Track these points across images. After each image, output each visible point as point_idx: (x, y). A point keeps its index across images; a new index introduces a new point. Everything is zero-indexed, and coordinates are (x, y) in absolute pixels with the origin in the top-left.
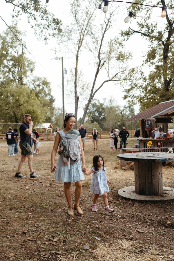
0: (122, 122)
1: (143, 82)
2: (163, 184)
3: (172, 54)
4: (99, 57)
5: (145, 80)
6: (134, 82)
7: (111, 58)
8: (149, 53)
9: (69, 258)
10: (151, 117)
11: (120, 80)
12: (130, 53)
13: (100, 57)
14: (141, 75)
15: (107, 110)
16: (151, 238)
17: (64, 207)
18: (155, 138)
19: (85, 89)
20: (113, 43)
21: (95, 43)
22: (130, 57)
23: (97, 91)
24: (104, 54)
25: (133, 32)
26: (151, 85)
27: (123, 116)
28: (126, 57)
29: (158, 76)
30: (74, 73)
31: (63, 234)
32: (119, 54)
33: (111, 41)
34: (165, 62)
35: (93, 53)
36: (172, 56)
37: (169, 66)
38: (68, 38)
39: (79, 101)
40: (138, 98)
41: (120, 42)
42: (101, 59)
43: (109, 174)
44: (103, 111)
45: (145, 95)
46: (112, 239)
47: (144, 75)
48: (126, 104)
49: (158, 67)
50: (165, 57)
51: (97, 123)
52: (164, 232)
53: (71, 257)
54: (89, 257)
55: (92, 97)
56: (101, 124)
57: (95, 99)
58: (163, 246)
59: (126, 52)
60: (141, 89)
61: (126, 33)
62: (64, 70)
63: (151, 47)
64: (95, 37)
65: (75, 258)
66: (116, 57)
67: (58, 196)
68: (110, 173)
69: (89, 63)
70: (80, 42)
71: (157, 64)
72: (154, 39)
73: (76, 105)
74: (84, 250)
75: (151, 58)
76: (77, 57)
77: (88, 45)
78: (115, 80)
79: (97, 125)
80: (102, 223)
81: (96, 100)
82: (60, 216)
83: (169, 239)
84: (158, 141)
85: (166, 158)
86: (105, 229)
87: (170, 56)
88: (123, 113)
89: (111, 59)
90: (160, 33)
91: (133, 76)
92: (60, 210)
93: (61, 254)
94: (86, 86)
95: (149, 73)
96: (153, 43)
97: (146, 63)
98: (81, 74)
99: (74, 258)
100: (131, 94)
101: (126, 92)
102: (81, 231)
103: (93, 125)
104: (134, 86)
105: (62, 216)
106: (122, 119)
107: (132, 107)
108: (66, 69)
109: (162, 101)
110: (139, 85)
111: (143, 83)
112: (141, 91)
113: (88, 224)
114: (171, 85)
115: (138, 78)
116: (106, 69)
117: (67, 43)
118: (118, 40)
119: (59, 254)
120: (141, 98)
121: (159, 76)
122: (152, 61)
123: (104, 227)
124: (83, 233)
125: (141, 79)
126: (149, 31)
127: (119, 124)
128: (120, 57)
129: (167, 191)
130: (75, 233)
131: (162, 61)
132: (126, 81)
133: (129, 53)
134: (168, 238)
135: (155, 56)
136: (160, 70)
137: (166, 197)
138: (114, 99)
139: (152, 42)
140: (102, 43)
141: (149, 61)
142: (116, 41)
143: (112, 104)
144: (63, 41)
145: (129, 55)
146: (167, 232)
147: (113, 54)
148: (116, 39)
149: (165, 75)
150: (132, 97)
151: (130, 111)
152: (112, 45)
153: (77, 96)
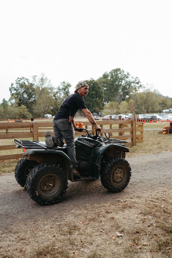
0: (56, 106)
15: (37, 92)
27: (56, 99)
44: (34, 92)
48: (61, 85)
51: (25, 107)
56: (30, 107)
88: (57, 96)
103: (21, 109)
106: (56, 102)
107: (67, 89)
127: (52, 108)
138: (46, 78)
143: (43, 84)
151: (64, 93)
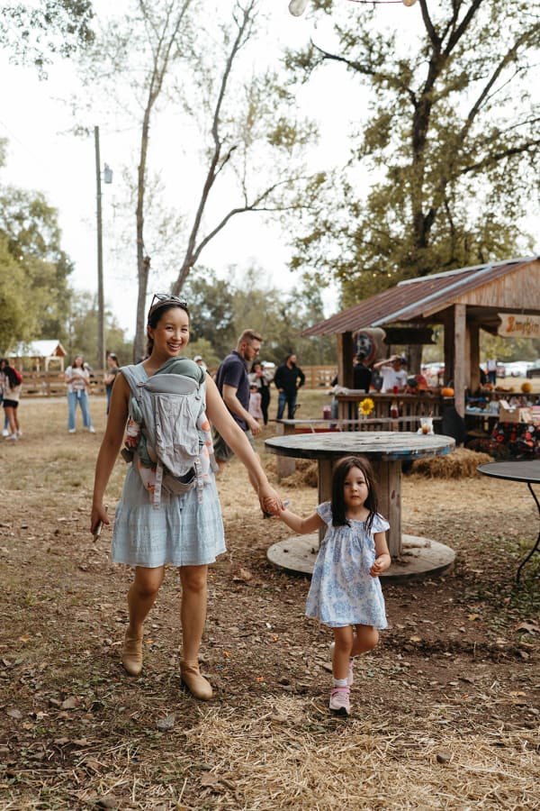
0: (285, 340)
1: (349, 218)
2: (403, 529)
3: (437, 134)
4: (215, 131)
5: (356, 209)
6: (323, 216)
7: (253, 138)
8: (370, 126)
9: (112, 757)
10: (373, 325)
11: (280, 209)
12: (311, 126)
13: (219, 134)
14: (346, 194)
15: (238, 303)
16: (361, 686)
17: (98, 602)
18: (383, 391)
19: (169, 232)
20: (259, 90)
21: (204, 87)
22: (313, 136)
23: (206, 240)
24: (231, 124)
25: (324, 58)
26: (373, 226)
27: (287, 322)
28: (298, 137)
29: (396, 201)
30: (136, 182)
31: (93, 685)
32: (279, 127)
33: (254, 83)
34: (418, 158)
35: (197, 120)
36: (438, 141)
37: (428, 169)
38: (117, 65)
39: (150, 271)
40: (334, 267)
41: (284, 88)
42: (221, 140)
43: (242, 499)
44: (227, 305)
45: (356, 259)
46: (246, 695)
47: (355, 195)
48: (299, 284)
49: (395, 173)
50: (419, 142)
51: (209, 343)
52: (400, 669)
53: (117, 753)
54: (174, 751)
55: (191, 259)
56: (219, 344)
57: (202, 267)
58: (395, 709)
59: (301, 119)
60: (344, 240)
61: (300, 58)
62: (102, 169)
63: (376, 108)
64: (204, 68)
65: (131, 755)
66: (269, 136)
67: (81, 569)
68: (244, 496)
69: (184, 152)
70: (153, 79)
71: (393, 162)
72: (385, 83)
73: (140, 283)
74: (160, 730)
75: (376, 142)
76: (146, 129)
77: (182, 93)
78: (265, 209)
79: (207, 348)
80: (217, 649)
81: (205, 271)
82: (83, 630)
83: (413, 686)
84: (393, 398)
85: (414, 449)
86: (225, 665)
87: (433, 140)
88: (290, 313)
89: (252, 141)
90: (403, 65)
91: (320, 197)
92: (87, 612)
93: (86, 746)
94: (173, 223)
95: (370, 191)
96: (383, 96)
97: (360, 158)
98: (158, 186)
99: (126, 755)
100: (312, 252)
101: (298, 246)
102: (151, 674)
103: (197, 348)
104: (323, 230)
105: (92, 629)
106: (286, 330)
107: (316, 293)
108: (110, 168)
109: (407, 276)
110: (338, 227)
111: (351, 221)
112: (345, 245)
113: (174, 652)
114: (434, 228)
115: (335, 202)
116: (236, 171)
117: (114, 81)
118: (275, 79)
119: (79, 747)
120: (343, 266)
121: (400, 199)
122: (377, 152)
123: (221, 658)
124: (158, 679)
125: (343, 207)
126: (370, 55)
127: (274, 345)
128: (282, 136)
129: (414, 547)
130: (133, 682)
131: (408, 155)
132: (297, 213)
133: (309, 123)
134: (411, 684)
135: (389, 137)
136: (402, 183)
137: (410, 567)
138: (261, 269)
139: (380, 91)
140: (227, 88)
141: (370, 153)
142: (269, 85)
143: (254, 283)
144: (99, 74)
145: (308, 131)
146: (408, 667)
147: (260, 126)
148: (270, 76)
149: (417, 199)
150: (316, 263)
151: (308, 306)
152: (258, 95)
153: (145, 255)
